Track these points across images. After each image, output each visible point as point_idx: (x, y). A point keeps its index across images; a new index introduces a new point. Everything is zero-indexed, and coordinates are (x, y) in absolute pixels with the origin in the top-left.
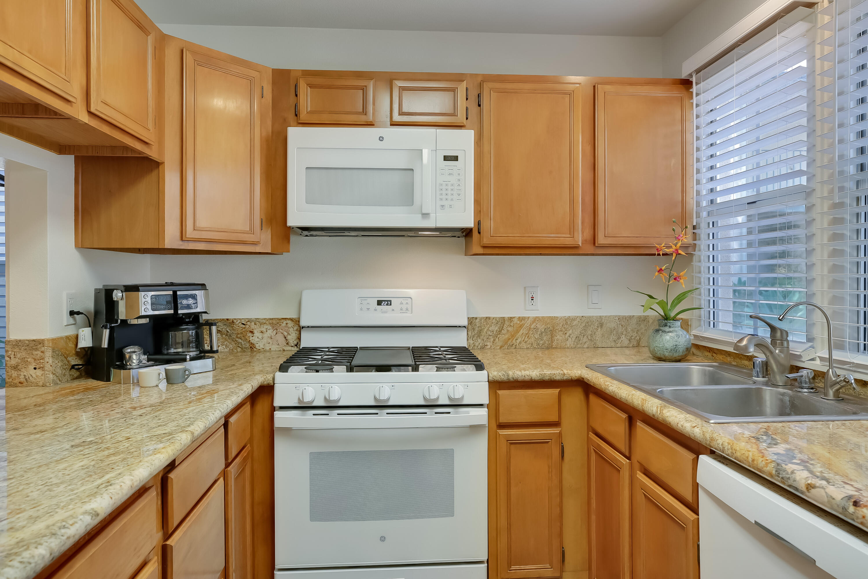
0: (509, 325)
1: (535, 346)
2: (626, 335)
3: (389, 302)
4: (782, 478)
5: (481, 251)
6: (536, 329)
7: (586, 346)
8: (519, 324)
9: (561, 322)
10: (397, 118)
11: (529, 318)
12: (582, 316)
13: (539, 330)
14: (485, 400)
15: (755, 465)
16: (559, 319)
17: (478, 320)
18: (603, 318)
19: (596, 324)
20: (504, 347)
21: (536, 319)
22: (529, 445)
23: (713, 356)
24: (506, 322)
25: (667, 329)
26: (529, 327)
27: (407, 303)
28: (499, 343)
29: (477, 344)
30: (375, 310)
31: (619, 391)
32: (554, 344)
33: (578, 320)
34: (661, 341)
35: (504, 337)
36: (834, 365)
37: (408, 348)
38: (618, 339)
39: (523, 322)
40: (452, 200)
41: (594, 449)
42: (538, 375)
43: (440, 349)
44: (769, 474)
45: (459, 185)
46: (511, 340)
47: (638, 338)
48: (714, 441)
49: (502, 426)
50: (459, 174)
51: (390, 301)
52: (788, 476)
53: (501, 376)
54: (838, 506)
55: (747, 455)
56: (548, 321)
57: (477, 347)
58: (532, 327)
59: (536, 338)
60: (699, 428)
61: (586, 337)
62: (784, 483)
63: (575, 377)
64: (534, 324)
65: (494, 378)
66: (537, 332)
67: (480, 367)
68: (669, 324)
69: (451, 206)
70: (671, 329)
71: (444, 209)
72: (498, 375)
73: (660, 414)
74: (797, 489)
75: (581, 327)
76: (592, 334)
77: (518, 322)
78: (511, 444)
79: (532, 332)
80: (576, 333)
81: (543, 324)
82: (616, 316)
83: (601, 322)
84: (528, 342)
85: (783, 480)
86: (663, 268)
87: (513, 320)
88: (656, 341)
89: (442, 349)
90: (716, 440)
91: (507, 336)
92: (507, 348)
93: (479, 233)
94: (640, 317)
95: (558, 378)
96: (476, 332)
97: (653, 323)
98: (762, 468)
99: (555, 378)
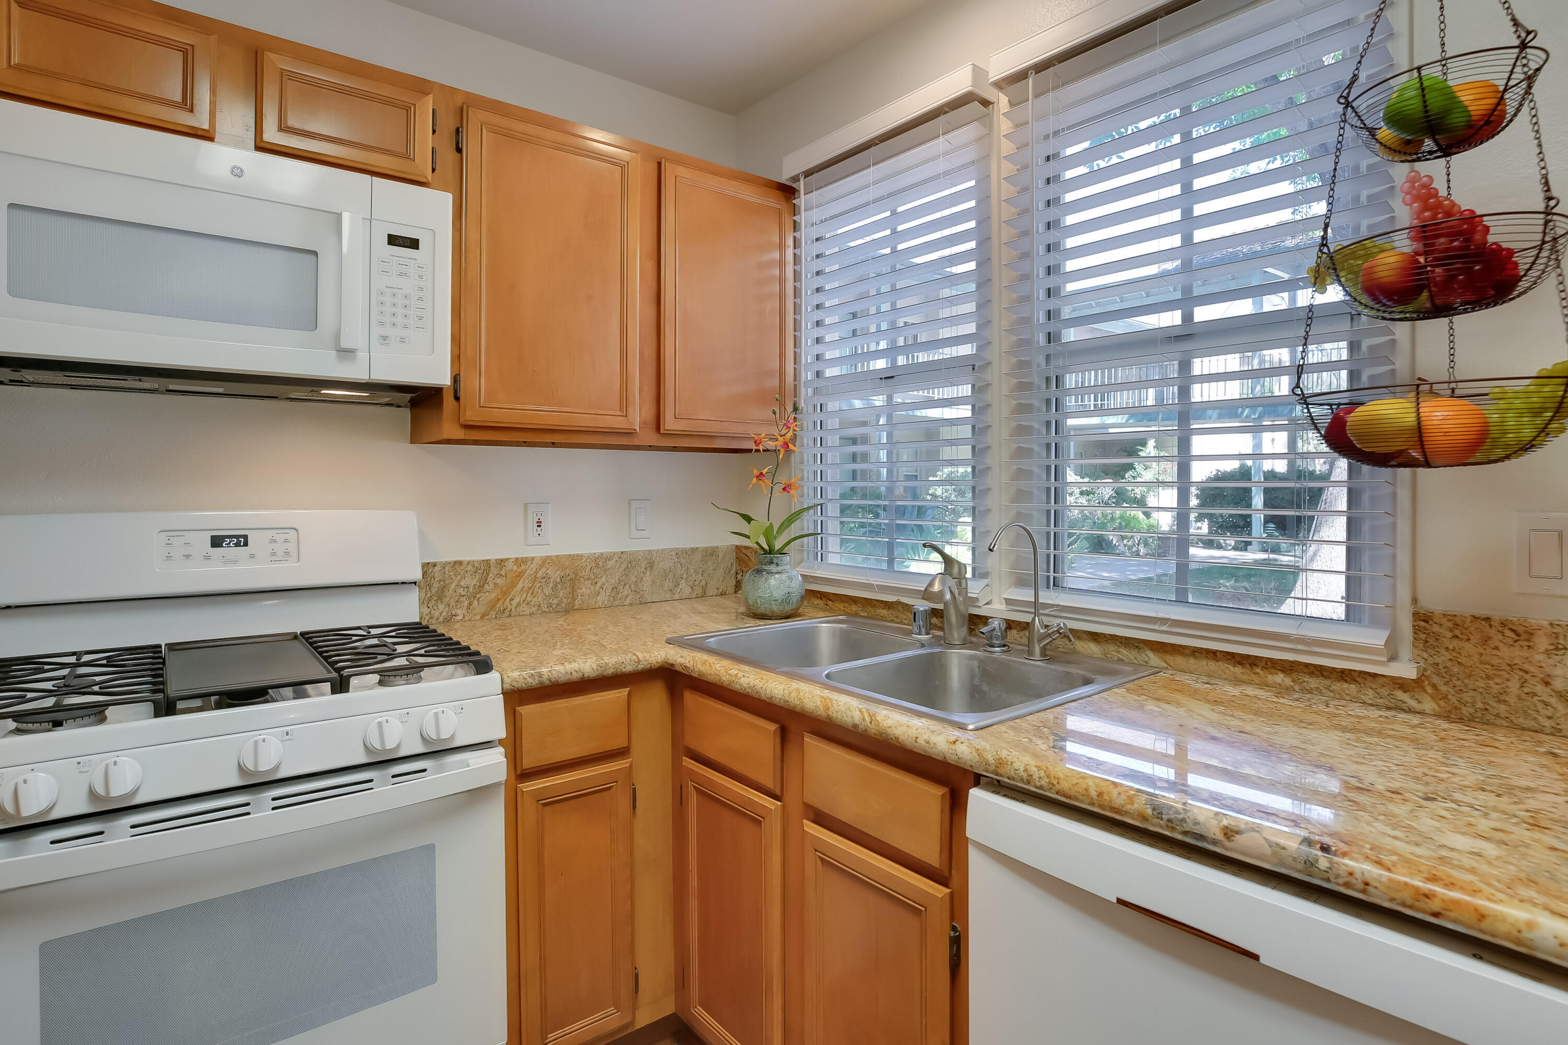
0: (498, 574)
1: (544, 609)
2: (686, 580)
3: (243, 540)
4: (1169, 820)
5: (460, 434)
6: (546, 578)
7: (628, 602)
8: (517, 570)
9: (588, 564)
10: (272, 135)
11: (533, 558)
12: (622, 553)
13: (552, 580)
14: (499, 731)
15: (1105, 803)
16: (584, 559)
17: (437, 568)
18: (654, 553)
19: (643, 565)
20: (488, 615)
21: (546, 561)
22: (578, 800)
23: (827, 605)
24: (492, 568)
25: (773, 568)
26: (534, 575)
27: (286, 541)
28: (478, 608)
29: (437, 614)
30: (207, 558)
31: (765, 686)
32: (577, 604)
33: (616, 558)
34: (766, 588)
35: (488, 597)
36: (1040, 612)
37: (292, 636)
38: (676, 586)
39: (523, 567)
40: (405, 327)
41: (694, 786)
42: (595, 668)
43: (369, 632)
44: (1138, 815)
45: (420, 299)
46: (503, 600)
47: (704, 583)
48: (1005, 766)
49: (524, 775)
50: (421, 277)
51: (246, 537)
52: (1181, 816)
53: (528, 679)
54: (1294, 859)
55: (1084, 786)
56: (567, 564)
57: (437, 619)
58: (539, 575)
59: (547, 594)
60: (965, 744)
61: (627, 586)
62: (1173, 829)
63: (657, 663)
64: (544, 569)
65: (515, 684)
66: (547, 583)
67: (483, 666)
68: (775, 561)
69: (402, 340)
70: (780, 568)
71: (387, 345)
72: (522, 678)
73: (871, 723)
74: (1202, 837)
75: (621, 570)
76: (636, 582)
77: (515, 568)
78: (545, 805)
79: (539, 584)
80: (613, 581)
81: (558, 569)
82: (672, 550)
83: (650, 561)
84: (532, 603)
85: (1170, 825)
86: (764, 472)
87: (506, 564)
88: (760, 588)
89: (374, 632)
90: (1009, 763)
91: (493, 596)
92: (494, 616)
93: (457, 398)
94: (706, 550)
95: (629, 668)
96: (434, 590)
97: (724, 558)
98: (1123, 806)
99: (624, 670)
